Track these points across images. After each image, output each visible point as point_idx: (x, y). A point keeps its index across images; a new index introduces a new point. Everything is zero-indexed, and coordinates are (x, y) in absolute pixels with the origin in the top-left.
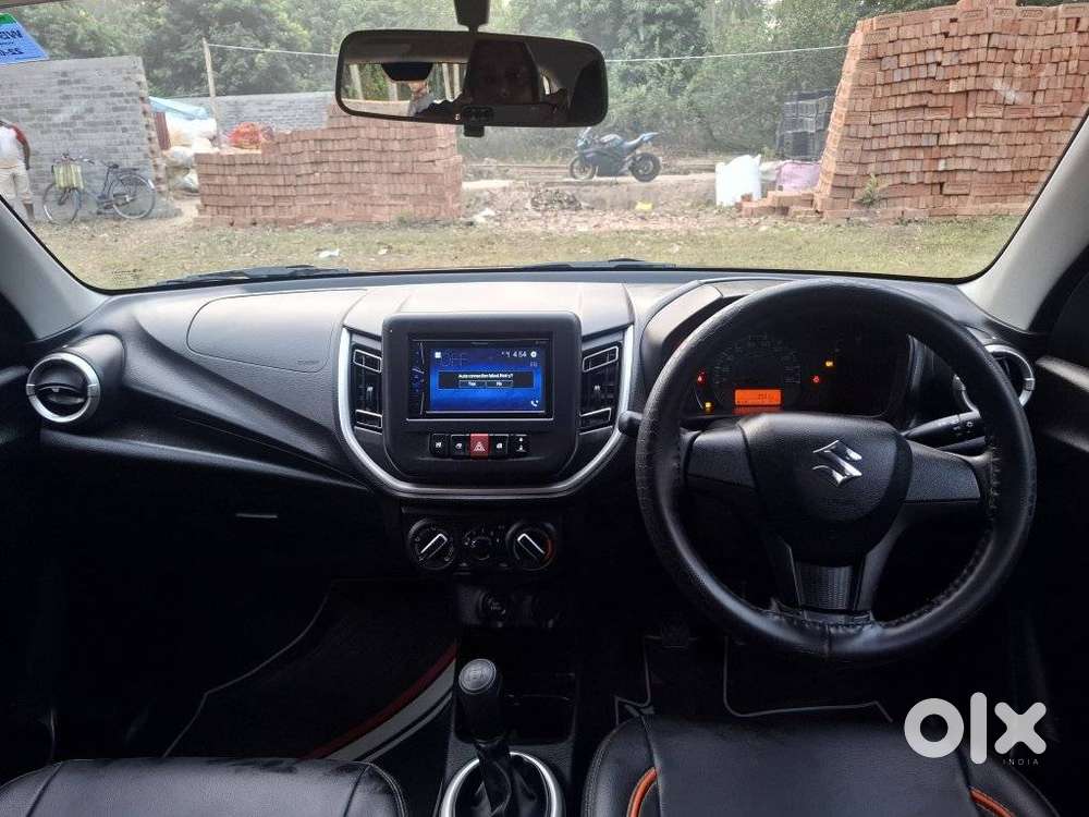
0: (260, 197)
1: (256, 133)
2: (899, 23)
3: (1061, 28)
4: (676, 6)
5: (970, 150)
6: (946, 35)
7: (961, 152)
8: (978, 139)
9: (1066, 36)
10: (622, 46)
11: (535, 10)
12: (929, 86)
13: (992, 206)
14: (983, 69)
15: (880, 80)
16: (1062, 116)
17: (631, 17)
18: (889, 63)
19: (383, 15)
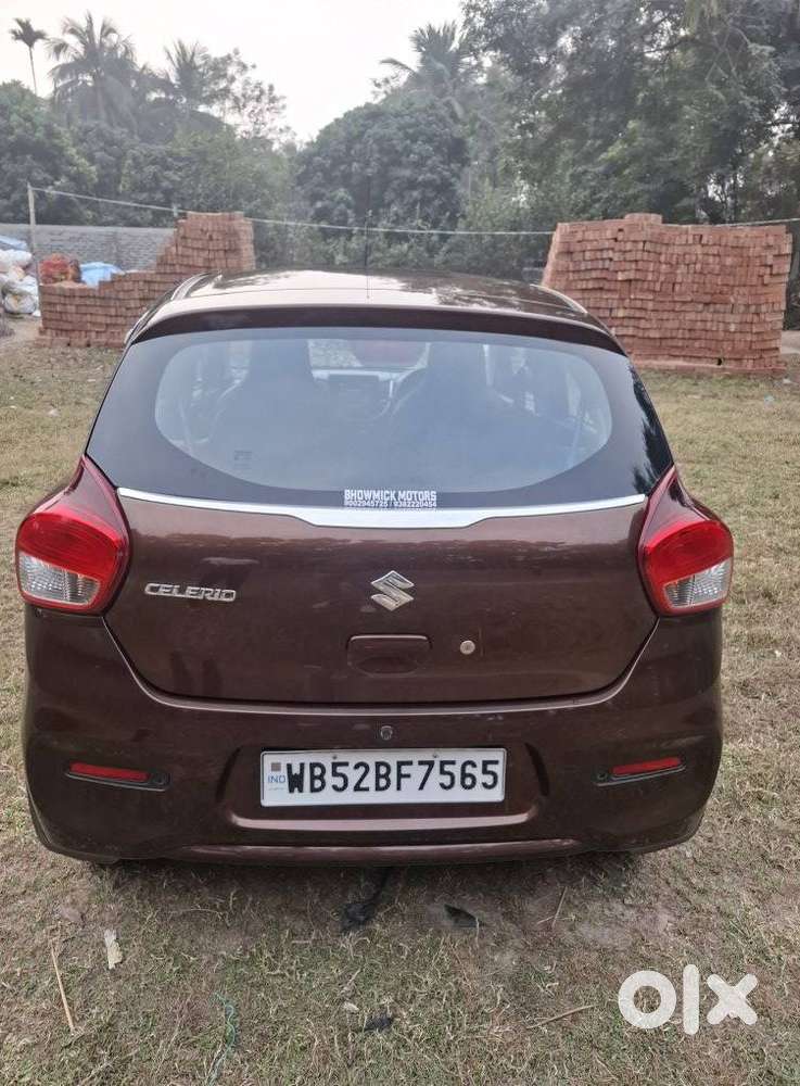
0: (94, 324)
1: (66, 266)
2: (584, 228)
3: (691, 241)
4: (435, 177)
5: (632, 322)
6: (616, 240)
7: (626, 322)
8: (638, 314)
9: (693, 248)
10: (389, 205)
11: (311, 168)
12: (604, 275)
13: (647, 362)
14: (640, 264)
15: (571, 268)
16: (692, 301)
17: (396, 182)
18: (577, 257)
19: (170, 160)
